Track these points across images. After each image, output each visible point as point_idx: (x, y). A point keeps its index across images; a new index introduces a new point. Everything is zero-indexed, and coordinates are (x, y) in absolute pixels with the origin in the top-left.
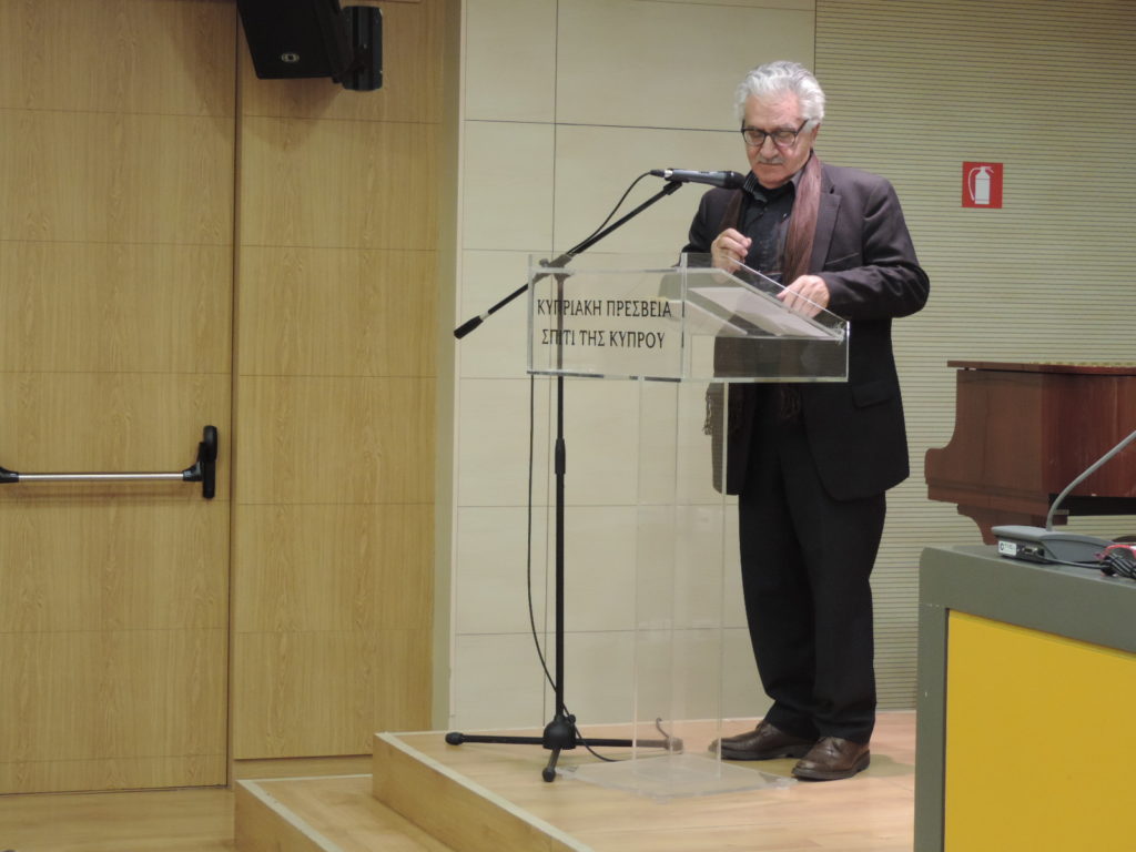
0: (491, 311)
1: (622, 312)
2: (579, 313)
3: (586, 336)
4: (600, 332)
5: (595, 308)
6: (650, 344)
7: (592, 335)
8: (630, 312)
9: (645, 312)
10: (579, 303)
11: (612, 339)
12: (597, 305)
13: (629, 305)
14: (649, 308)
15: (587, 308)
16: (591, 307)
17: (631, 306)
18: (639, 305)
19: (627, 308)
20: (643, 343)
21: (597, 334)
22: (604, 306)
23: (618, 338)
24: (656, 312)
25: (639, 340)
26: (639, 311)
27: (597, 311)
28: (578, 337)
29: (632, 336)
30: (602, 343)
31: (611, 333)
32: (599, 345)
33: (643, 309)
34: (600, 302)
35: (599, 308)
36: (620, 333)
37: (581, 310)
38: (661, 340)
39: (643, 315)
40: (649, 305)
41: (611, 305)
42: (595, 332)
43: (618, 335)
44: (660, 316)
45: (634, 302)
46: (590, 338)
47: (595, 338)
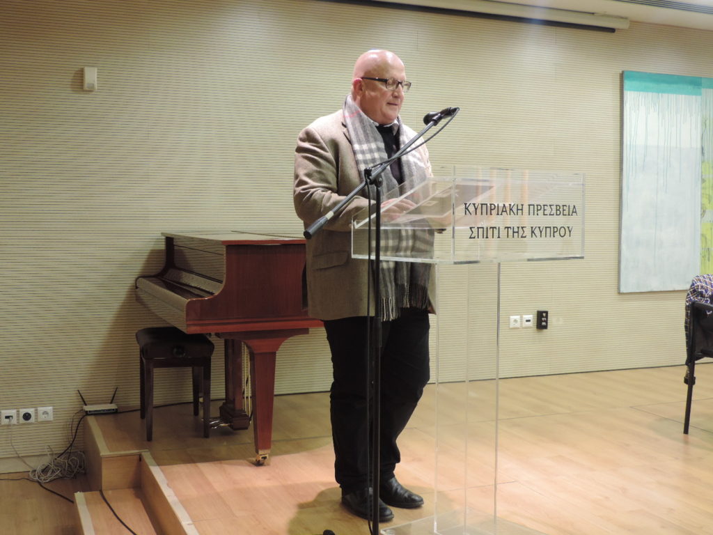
1: (541, 212)
2: (504, 213)
3: (511, 232)
4: (522, 228)
5: (518, 210)
6: (562, 234)
7: (516, 230)
8: (547, 212)
9: (558, 212)
10: (504, 206)
11: (533, 232)
12: (520, 207)
13: (545, 207)
14: (561, 210)
15: (511, 209)
16: (515, 209)
17: (547, 208)
18: (554, 208)
19: (544, 210)
20: (557, 234)
21: (520, 229)
22: (526, 208)
23: (537, 231)
24: (566, 212)
25: (554, 232)
26: (554, 211)
27: (520, 212)
28: (503, 233)
29: (548, 229)
30: (524, 235)
31: (532, 228)
32: (522, 237)
33: (557, 210)
34: (522, 205)
35: (522, 210)
36: (539, 228)
37: (506, 211)
38: (570, 232)
39: (557, 215)
40: (562, 207)
41: (532, 207)
42: (518, 228)
43: (537, 229)
44: (569, 215)
45: (550, 206)
46: (514, 232)
47: (518, 232)
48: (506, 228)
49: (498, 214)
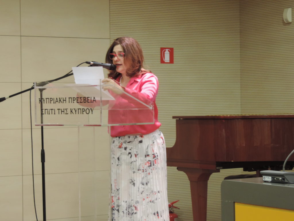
0: (10, 97)
1: (75, 101)
2: (57, 102)
3: (60, 111)
4: (66, 109)
5: (63, 100)
6: (88, 113)
7: (63, 110)
8: (79, 101)
9: (85, 101)
10: (57, 99)
11: (71, 111)
12: (64, 99)
13: (78, 99)
14: (87, 100)
15: (60, 100)
16: (62, 100)
17: (79, 100)
18: (82, 99)
19: (77, 100)
20: (84, 113)
21: (65, 110)
22: (67, 99)
23: (74, 111)
24: (89, 101)
25: (83, 111)
26: (83, 101)
27: (64, 101)
28: (57, 111)
29: (80, 110)
30: (67, 113)
31: (71, 109)
32: (66, 114)
33: (84, 100)
34: (66, 98)
35: (65, 100)
36: (75, 109)
37: (58, 101)
38: (92, 111)
39: (84, 102)
40: (87, 98)
41: (70, 99)
42: (64, 109)
43: (74, 110)
44: (91, 102)
45: (80, 98)
46: (62, 111)
47: (64, 111)
48: (58, 109)
49: (54, 103)
